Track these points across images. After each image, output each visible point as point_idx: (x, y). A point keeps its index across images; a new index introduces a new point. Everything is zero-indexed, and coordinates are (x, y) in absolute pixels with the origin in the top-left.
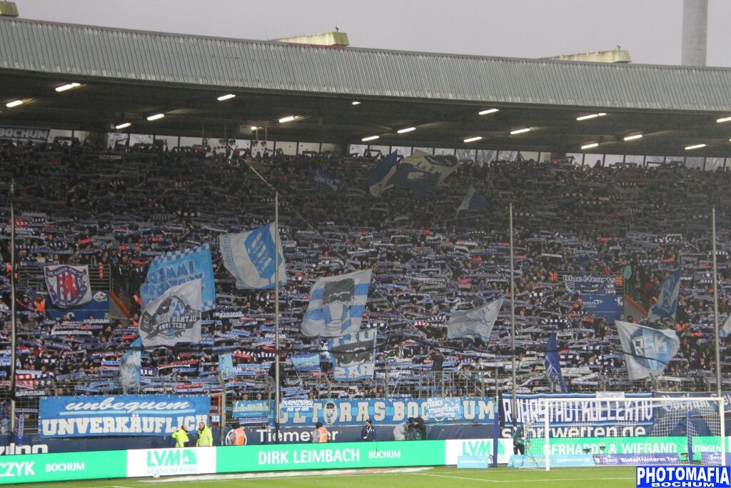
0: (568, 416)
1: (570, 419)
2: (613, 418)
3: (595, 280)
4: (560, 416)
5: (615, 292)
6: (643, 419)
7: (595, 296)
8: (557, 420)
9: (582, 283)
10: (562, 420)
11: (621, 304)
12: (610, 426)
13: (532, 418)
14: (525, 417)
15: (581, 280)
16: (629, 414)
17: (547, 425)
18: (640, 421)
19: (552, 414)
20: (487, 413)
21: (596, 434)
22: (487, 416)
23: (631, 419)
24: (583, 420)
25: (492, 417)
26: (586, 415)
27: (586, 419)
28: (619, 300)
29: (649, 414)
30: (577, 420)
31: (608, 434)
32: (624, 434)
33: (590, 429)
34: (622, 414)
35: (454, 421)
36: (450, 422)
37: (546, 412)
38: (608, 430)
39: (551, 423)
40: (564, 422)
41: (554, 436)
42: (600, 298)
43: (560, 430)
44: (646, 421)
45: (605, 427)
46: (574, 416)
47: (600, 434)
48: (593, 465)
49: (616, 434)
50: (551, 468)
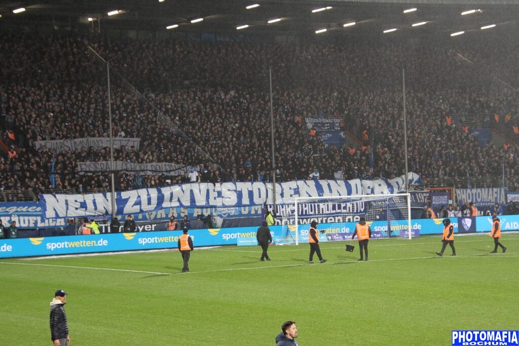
0: (312, 211)
1: (313, 213)
2: (339, 211)
3: (327, 121)
4: (306, 211)
5: (339, 128)
6: (359, 211)
7: (327, 132)
8: (304, 213)
9: (319, 123)
10: (308, 214)
11: (344, 136)
12: (338, 216)
13: (287, 213)
14: (283, 212)
15: (318, 121)
16: (349, 209)
17: (296, 217)
18: (357, 212)
20: (256, 209)
21: (329, 221)
22: (256, 211)
23: (351, 211)
24: (321, 213)
25: (260, 212)
26: (323, 210)
27: (323, 212)
28: (342, 134)
29: (362, 207)
30: (317, 213)
31: (337, 221)
32: (347, 221)
33: (324, 219)
34: (345, 208)
35: (234, 216)
36: (232, 216)
37: (296, 208)
38: (337, 218)
39: (298, 215)
40: (309, 215)
41: (301, 223)
42: (330, 132)
43: (305, 220)
44: (361, 212)
45: (334, 217)
46: (315, 210)
47: (331, 221)
48: (326, 241)
49: (341, 221)
50: (299, 244)
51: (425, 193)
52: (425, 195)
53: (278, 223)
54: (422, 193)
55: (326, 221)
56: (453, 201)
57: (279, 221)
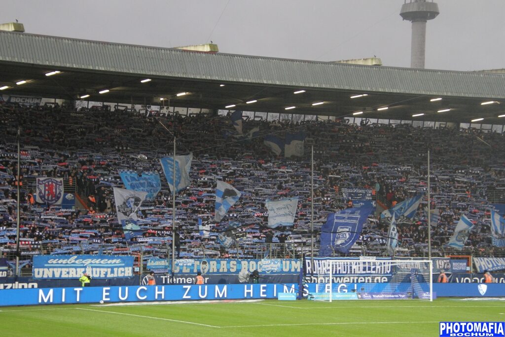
0: (344, 271)
1: (345, 272)
2: (369, 272)
3: (360, 192)
4: (339, 270)
5: (371, 198)
7: (360, 201)
8: (338, 273)
9: (353, 193)
11: (375, 205)
12: (367, 277)
13: (323, 271)
14: (319, 271)
15: (352, 191)
16: (378, 270)
17: (331, 275)
18: (384, 274)
19: (334, 268)
21: (359, 281)
22: (296, 269)
23: (379, 272)
24: (353, 272)
25: (299, 270)
26: (354, 269)
28: (373, 203)
29: (388, 270)
30: (349, 272)
31: (366, 281)
32: (375, 281)
33: (356, 278)
34: (374, 269)
35: (277, 273)
36: (275, 273)
37: (331, 268)
38: (366, 278)
39: (333, 274)
40: (342, 274)
41: (335, 282)
42: (362, 202)
43: (338, 279)
44: (387, 273)
45: (364, 277)
46: (347, 270)
47: (362, 281)
48: (357, 299)
49: (370, 281)
50: (332, 301)
51: (446, 259)
52: (445, 261)
53: (315, 280)
54: (443, 259)
55: (357, 280)
56: (470, 268)
57: (316, 279)
